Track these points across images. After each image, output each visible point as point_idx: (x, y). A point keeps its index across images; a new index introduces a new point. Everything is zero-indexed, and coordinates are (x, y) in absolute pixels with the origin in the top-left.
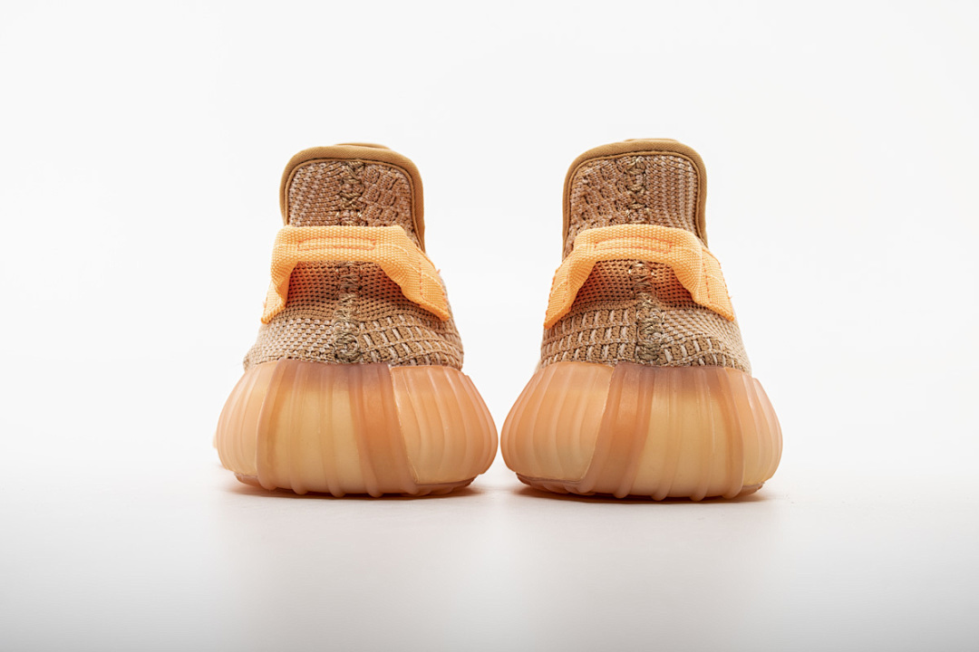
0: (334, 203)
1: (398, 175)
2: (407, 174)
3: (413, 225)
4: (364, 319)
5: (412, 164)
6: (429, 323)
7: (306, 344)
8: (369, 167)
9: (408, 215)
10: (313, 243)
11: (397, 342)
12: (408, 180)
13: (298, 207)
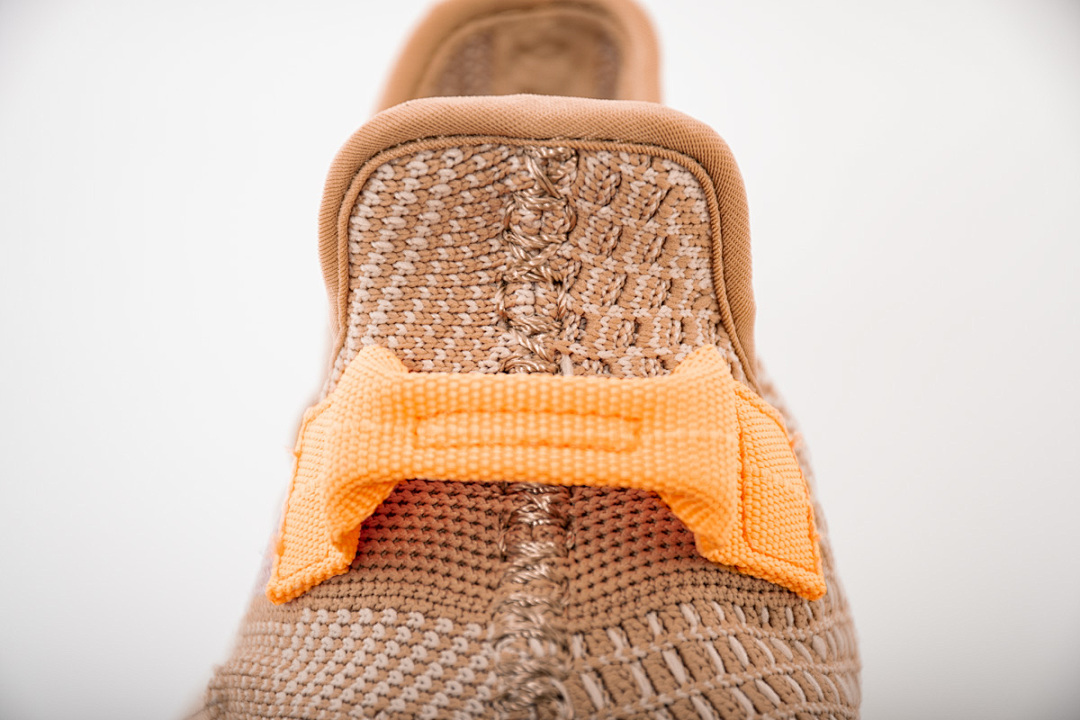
0: (487, 261)
1: (676, 177)
2: (701, 172)
3: (719, 311)
4: (583, 624)
5: (718, 141)
6: (765, 615)
7: (414, 695)
8: (591, 161)
9: (705, 284)
10: (457, 427)
11: (680, 693)
12: (702, 187)
13: (377, 271)
